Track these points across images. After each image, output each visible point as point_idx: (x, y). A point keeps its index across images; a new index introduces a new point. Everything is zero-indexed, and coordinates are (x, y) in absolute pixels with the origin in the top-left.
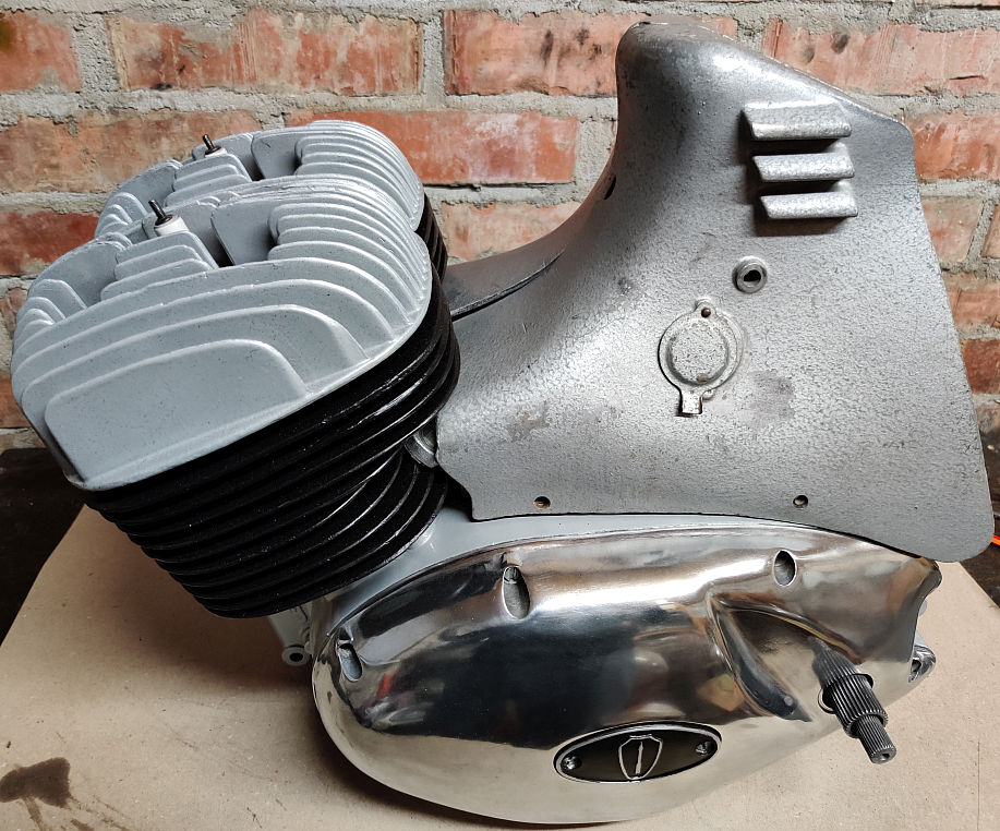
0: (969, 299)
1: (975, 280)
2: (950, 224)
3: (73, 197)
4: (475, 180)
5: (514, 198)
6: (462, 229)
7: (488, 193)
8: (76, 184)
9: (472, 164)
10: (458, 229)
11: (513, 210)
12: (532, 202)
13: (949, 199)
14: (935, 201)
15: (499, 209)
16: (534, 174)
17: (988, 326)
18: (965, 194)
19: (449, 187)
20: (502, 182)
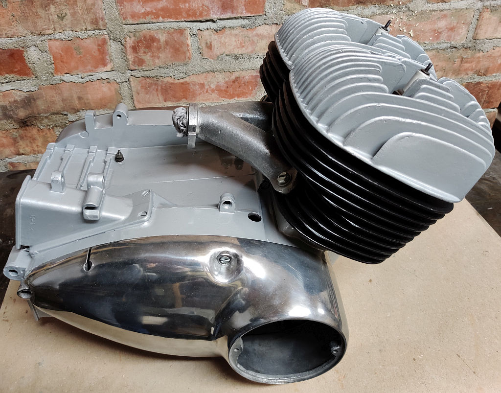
0: (466, 62)
1: (469, 52)
2: (457, 23)
3: (9, 40)
4: (214, 17)
5: (235, 25)
6: (209, 44)
7: (221, 23)
8: (10, 33)
9: (212, 8)
10: (207, 43)
11: (234, 32)
12: (243, 27)
13: (457, 10)
14: (449, 12)
15: (228, 31)
16: (244, 12)
17: (476, 75)
18: (464, 7)
19: (201, 21)
20: (228, 17)
